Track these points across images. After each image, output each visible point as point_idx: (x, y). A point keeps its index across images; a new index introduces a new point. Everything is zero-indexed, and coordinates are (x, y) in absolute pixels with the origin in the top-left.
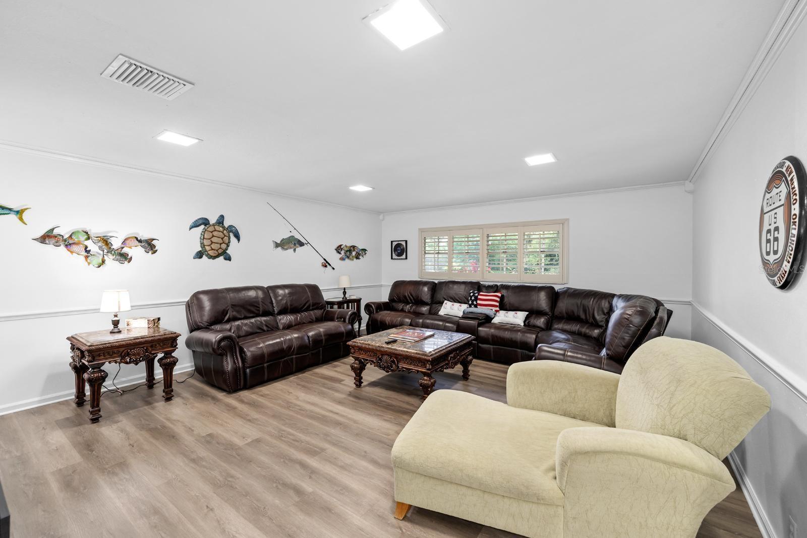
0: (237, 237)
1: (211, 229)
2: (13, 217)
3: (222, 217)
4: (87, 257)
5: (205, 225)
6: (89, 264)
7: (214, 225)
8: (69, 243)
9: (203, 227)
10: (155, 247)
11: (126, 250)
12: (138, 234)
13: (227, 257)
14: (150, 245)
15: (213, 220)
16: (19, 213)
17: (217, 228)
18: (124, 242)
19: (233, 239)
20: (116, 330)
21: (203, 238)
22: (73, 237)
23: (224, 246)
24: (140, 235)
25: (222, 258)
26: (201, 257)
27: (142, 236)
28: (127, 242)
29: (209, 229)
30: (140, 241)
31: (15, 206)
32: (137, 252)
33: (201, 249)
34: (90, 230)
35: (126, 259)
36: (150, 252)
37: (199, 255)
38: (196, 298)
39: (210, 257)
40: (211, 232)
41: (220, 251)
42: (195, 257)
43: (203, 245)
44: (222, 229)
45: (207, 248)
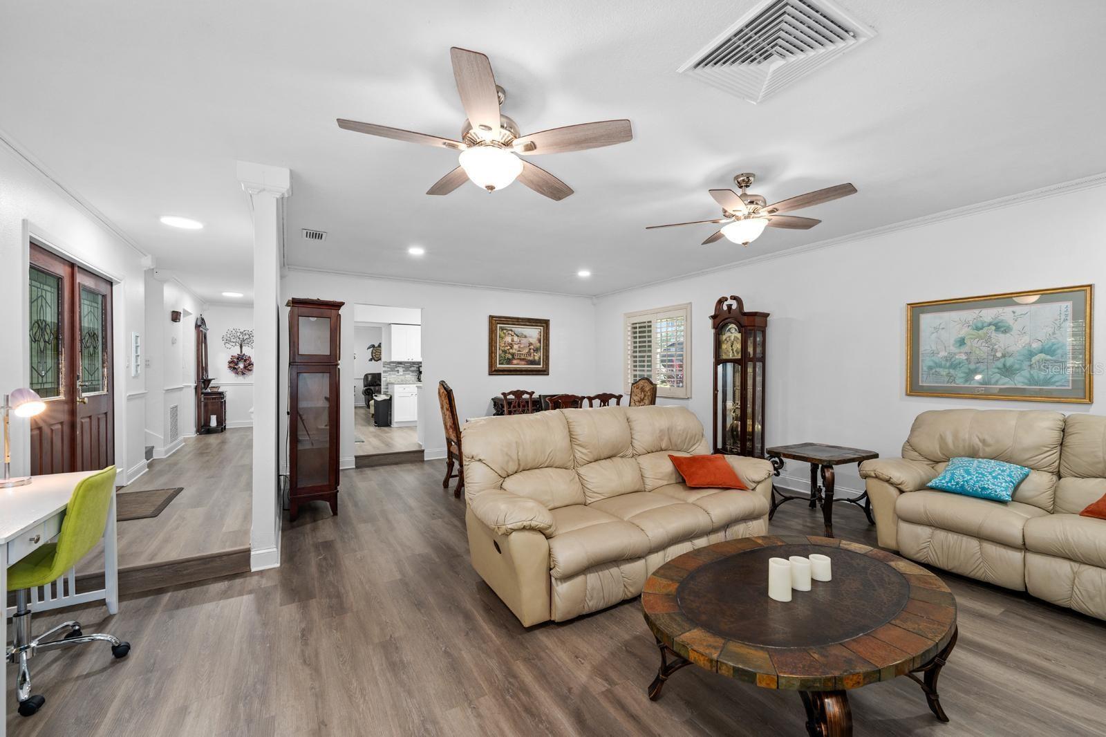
3: (380, 343)
5: (374, 347)
7: (377, 347)
9: (372, 348)
15: (376, 345)
21: (372, 353)
33: (371, 357)
37: (371, 360)
38: (366, 376)
39: (375, 360)
40: (376, 350)
41: (379, 358)
42: (369, 361)
43: (372, 355)
44: (380, 350)
45: (374, 357)
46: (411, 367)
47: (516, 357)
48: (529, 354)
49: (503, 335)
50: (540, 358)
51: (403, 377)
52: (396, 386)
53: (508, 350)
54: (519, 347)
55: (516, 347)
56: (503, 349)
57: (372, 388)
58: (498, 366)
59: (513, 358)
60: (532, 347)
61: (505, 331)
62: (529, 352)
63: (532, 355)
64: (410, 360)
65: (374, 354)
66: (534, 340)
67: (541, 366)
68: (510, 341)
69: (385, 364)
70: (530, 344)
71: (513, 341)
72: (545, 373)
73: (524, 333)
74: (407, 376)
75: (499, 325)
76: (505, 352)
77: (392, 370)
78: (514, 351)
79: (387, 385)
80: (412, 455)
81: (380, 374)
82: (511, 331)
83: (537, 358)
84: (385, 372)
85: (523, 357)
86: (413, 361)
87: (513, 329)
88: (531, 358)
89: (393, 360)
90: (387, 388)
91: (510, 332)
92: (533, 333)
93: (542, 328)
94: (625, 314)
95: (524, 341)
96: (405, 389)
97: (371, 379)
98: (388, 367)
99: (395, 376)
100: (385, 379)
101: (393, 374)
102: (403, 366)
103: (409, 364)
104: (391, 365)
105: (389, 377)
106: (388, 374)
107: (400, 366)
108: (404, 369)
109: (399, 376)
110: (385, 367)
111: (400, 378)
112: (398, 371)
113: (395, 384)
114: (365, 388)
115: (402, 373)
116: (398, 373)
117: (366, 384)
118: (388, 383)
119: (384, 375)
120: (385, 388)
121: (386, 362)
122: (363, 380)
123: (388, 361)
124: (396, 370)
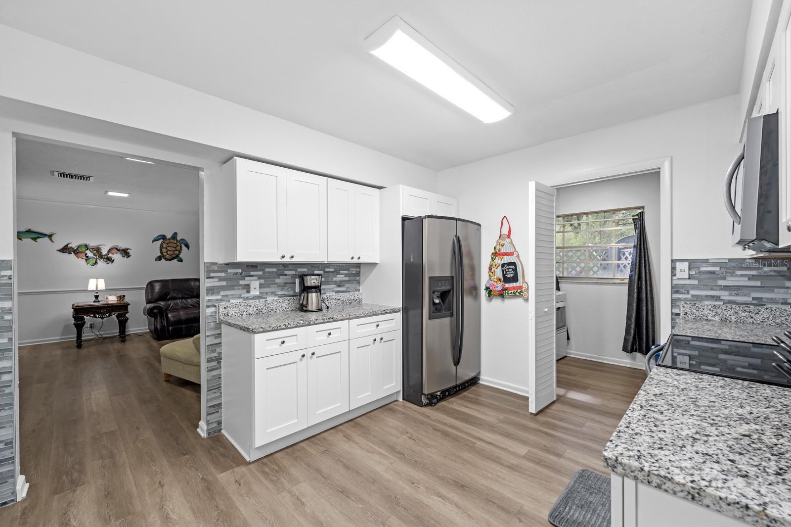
0: (187, 246)
2: (47, 239)
3: (176, 233)
4: (86, 260)
5: (164, 239)
6: (88, 264)
7: (169, 239)
8: (76, 252)
10: (129, 253)
11: (110, 255)
12: (118, 246)
13: (180, 259)
14: (125, 253)
15: (169, 236)
16: (50, 236)
17: (171, 241)
18: (109, 251)
19: (184, 248)
20: (97, 301)
22: (79, 249)
23: (177, 253)
24: (120, 246)
25: (175, 260)
26: (160, 260)
27: (121, 247)
28: (111, 251)
29: (166, 242)
30: (119, 250)
31: (47, 232)
32: (116, 257)
33: (160, 255)
34: (89, 245)
35: (110, 261)
36: (126, 257)
37: (159, 258)
38: (151, 284)
39: (167, 259)
40: (168, 244)
41: (174, 256)
42: (156, 260)
43: (161, 252)
44: (175, 242)
45: (165, 254)
51: (260, 303)
57: (162, 304)
69: (212, 268)
74: (270, 298)
77: (232, 284)
79: (219, 325)
90: (219, 336)
96: (283, 342)
97: (160, 289)
98: (221, 279)
99: (241, 300)
100: (212, 310)
101: (234, 297)
102: (261, 273)
103: (275, 270)
104: (229, 271)
105: (223, 304)
106: (219, 297)
107: (252, 273)
108: (262, 281)
109: (251, 299)
110: (213, 277)
111: (253, 305)
112: (247, 288)
113: (256, 333)
114: (149, 306)
115: (257, 293)
116: (248, 292)
117: (150, 297)
118: (220, 323)
119: (209, 300)
120: (211, 335)
121: (215, 264)
122: (144, 291)
123: (222, 263)
124: (241, 285)
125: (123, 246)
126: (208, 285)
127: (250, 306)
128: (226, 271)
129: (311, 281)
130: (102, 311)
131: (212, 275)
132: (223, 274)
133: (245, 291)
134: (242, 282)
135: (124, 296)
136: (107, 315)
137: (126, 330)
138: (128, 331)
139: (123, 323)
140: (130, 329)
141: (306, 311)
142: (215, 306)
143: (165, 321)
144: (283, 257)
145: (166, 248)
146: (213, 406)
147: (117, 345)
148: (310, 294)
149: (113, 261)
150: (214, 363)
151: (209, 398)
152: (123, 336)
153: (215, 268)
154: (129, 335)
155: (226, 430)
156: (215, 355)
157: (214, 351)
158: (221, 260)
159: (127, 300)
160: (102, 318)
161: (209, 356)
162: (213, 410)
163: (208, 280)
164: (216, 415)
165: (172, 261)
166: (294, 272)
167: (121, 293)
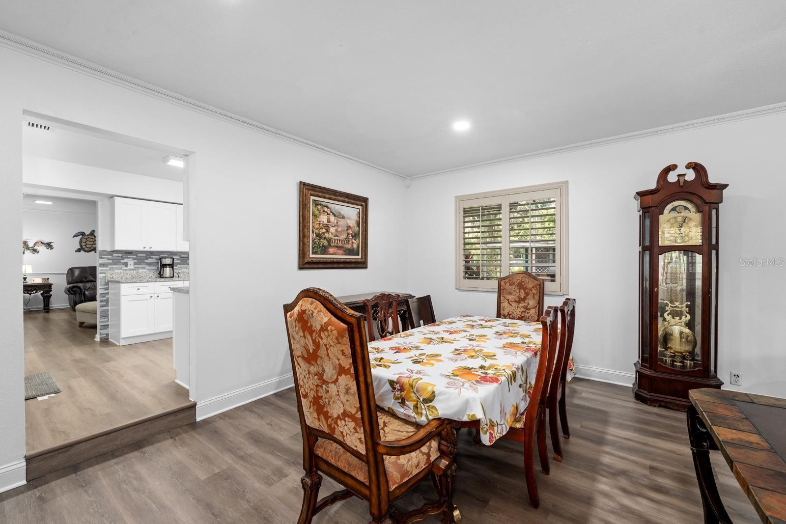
1: (86, 237)
3: (93, 231)
5: (83, 235)
7: (88, 235)
9: (81, 236)
10: (52, 246)
11: (36, 247)
12: (43, 240)
13: (95, 251)
14: (49, 245)
15: (87, 233)
17: (90, 237)
18: (35, 244)
20: (25, 281)
21: (81, 242)
23: (94, 246)
25: (92, 252)
28: (36, 244)
30: (43, 244)
32: (41, 249)
33: (80, 247)
35: (36, 252)
36: (49, 249)
37: (79, 250)
38: (71, 271)
39: (85, 251)
40: (86, 239)
41: (92, 248)
42: (76, 251)
43: (81, 245)
44: (93, 237)
45: (84, 247)
46: (147, 259)
47: (333, 244)
48: (347, 240)
49: (317, 212)
50: (358, 247)
51: (134, 273)
52: (122, 285)
53: (324, 233)
54: (336, 231)
55: (332, 230)
56: (317, 231)
57: (81, 285)
58: (311, 256)
59: (329, 245)
60: (350, 231)
61: (319, 207)
62: (347, 238)
63: (350, 242)
64: (147, 249)
65: (83, 244)
66: (352, 223)
67: (360, 257)
68: (326, 222)
69: (103, 253)
70: (349, 227)
71: (329, 221)
72: (364, 266)
73: (343, 213)
74: (140, 271)
75: (312, 198)
76: (319, 236)
77: (116, 262)
78: (330, 236)
79: (107, 283)
80: (171, 418)
81: (95, 268)
82: (327, 207)
83: (355, 246)
84: (103, 265)
85: (340, 244)
86: (152, 250)
87: (330, 205)
88: (349, 246)
89: (117, 248)
90: (107, 289)
91: (326, 209)
92: (351, 213)
93: (360, 207)
94: (456, 197)
95: (342, 222)
96: (139, 289)
97: (78, 274)
98: (108, 259)
99: (121, 271)
100: (104, 275)
101: (117, 269)
102: (135, 257)
103: (144, 255)
104: (114, 255)
105: (110, 272)
106: (108, 269)
107: (129, 257)
108: (136, 261)
109: (128, 270)
110: (104, 258)
111: (129, 274)
112: (126, 264)
113: (122, 283)
114: (69, 286)
115: (132, 267)
116: (127, 266)
117: (70, 280)
118: (108, 282)
119: (101, 270)
120: (103, 288)
121: (105, 251)
122: (66, 276)
123: (109, 250)
124: (122, 263)
125: (46, 240)
126: (100, 262)
127: (127, 274)
128: (112, 255)
129: (165, 261)
130: (30, 289)
131: (103, 257)
132: (110, 257)
133: (124, 266)
134: (122, 261)
135: (48, 279)
136: (34, 292)
137: (50, 306)
138: (52, 307)
139: (47, 298)
140: (53, 306)
141: (163, 278)
142: (105, 273)
143: (83, 296)
144: (145, 248)
145: (85, 242)
146: (104, 325)
147: (42, 315)
148: (165, 269)
149: (39, 252)
150: (105, 303)
151: (101, 321)
152: (47, 308)
153: (105, 253)
154: (51, 309)
155: (111, 338)
156: (105, 299)
157: (104, 297)
158: (109, 249)
159: (50, 281)
160: (30, 294)
161: (101, 299)
162: (103, 328)
163: (101, 259)
164: (106, 330)
165: (90, 253)
166: (158, 257)
167: (46, 277)
